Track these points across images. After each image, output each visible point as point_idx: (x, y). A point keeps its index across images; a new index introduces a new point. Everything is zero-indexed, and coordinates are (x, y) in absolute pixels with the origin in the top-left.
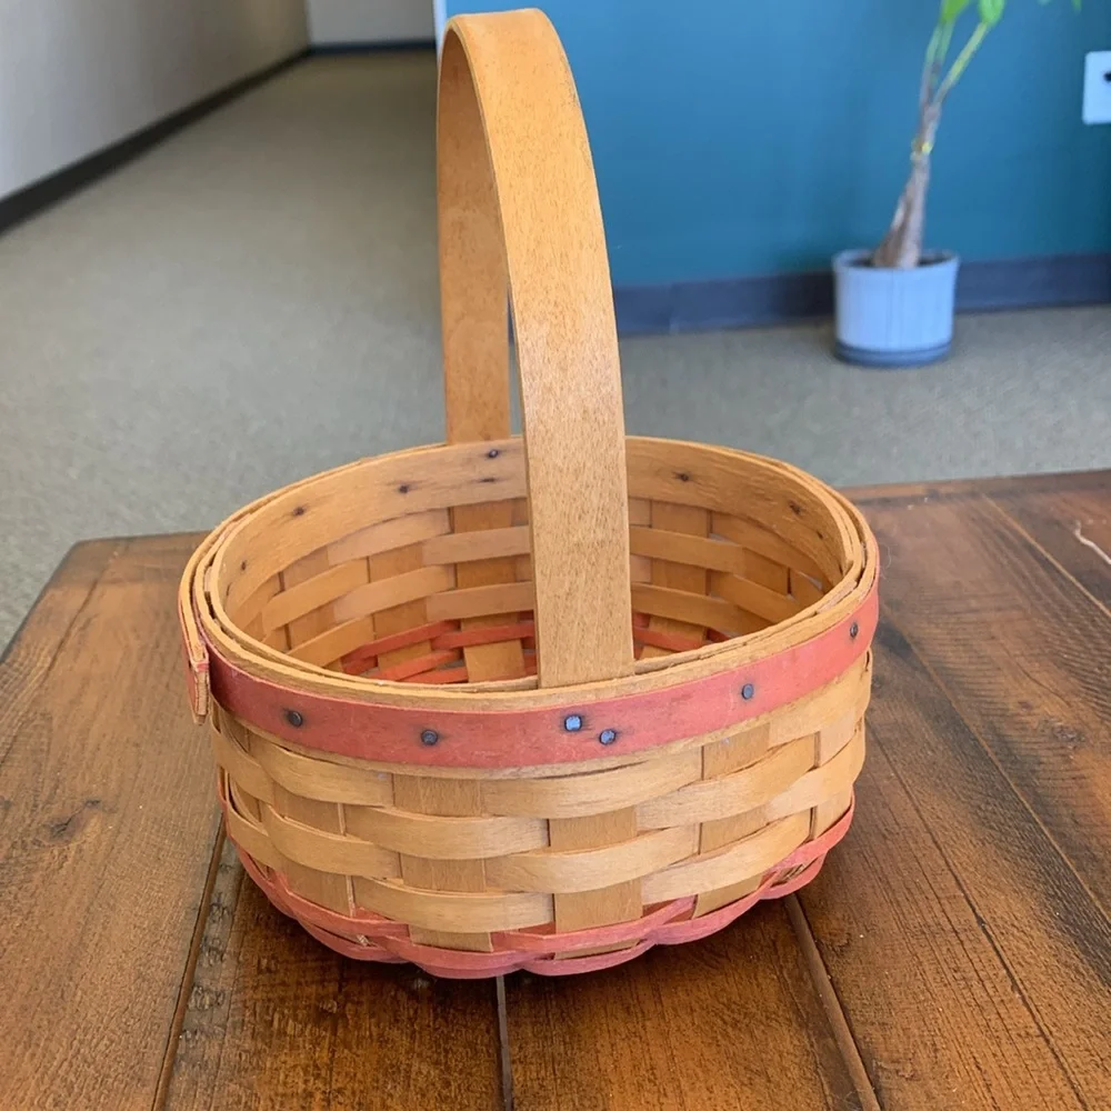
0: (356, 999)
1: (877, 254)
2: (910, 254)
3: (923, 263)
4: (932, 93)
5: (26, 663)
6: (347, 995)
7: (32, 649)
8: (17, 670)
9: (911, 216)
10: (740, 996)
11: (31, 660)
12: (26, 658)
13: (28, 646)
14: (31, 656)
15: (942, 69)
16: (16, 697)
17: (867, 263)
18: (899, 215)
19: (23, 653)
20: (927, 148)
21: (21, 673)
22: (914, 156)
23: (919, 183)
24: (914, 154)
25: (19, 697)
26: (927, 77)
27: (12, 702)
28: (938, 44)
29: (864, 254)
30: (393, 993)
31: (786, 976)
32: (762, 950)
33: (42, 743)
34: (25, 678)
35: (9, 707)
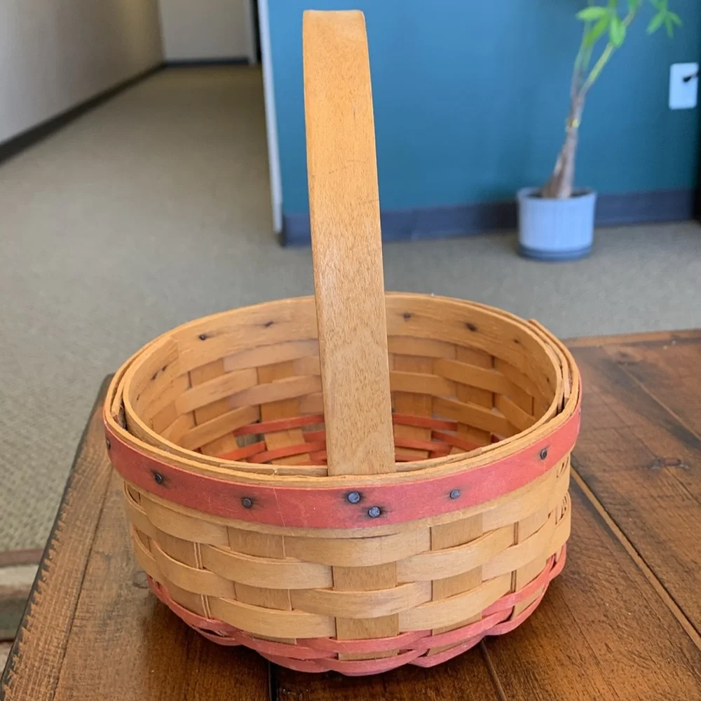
0: (398, 696)
1: (546, 190)
2: (566, 190)
3: (575, 195)
4: (579, 89)
5: (96, 457)
6: (391, 693)
7: (97, 447)
8: (90, 463)
9: (566, 166)
10: (671, 688)
11: (99, 455)
12: (94, 454)
13: (94, 446)
14: (98, 453)
15: (585, 74)
16: (94, 481)
17: (538, 196)
18: (558, 167)
19: (91, 450)
20: (576, 123)
21: (94, 464)
22: (567, 129)
23: (571, 146)
24: (568, 127)
25: (98, 481)
26: (575, 79)
27: (93, 485)
28: (581, 59)
29: (536, 190)
30: (424, 691)
31: (698, 673)
32: (674, 654)
33: (122, 514)
34: (97, 468)
35: (91, 488)
